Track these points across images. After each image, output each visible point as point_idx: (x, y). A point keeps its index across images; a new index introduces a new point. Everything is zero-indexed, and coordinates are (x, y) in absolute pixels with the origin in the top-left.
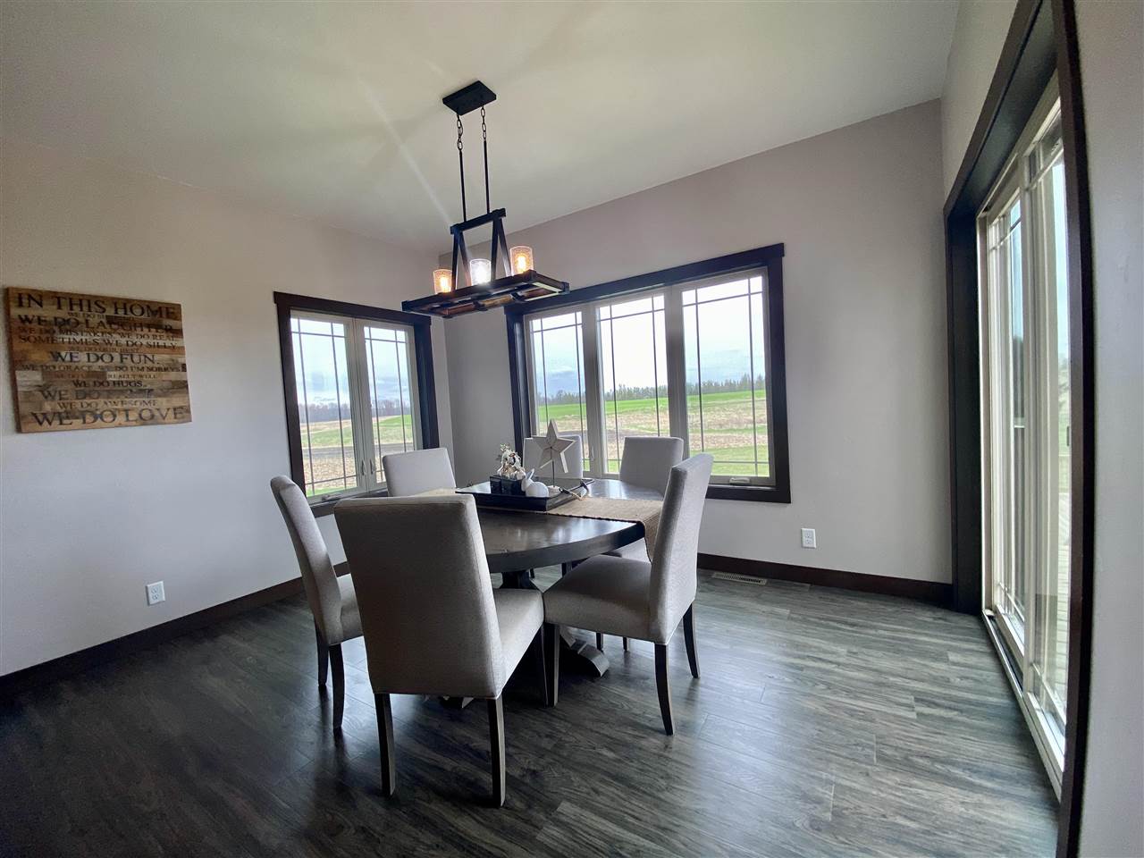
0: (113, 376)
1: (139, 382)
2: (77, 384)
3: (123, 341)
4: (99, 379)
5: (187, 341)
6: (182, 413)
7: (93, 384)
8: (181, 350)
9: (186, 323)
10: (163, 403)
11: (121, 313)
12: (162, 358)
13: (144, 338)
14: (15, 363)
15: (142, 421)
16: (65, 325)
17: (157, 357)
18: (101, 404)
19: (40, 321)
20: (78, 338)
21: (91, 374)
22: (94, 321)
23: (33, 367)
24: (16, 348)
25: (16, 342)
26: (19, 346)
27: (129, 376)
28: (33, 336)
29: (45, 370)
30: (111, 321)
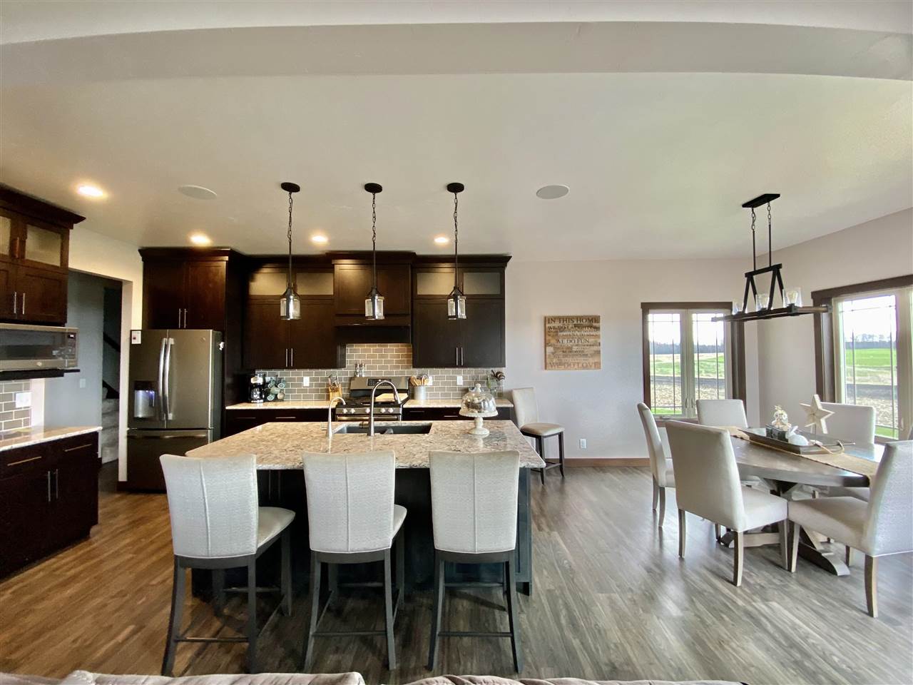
0: (575, 348)
1: (583, 351)
2: (563, 352)
3: (579, 334)
4: (570, 349)
5: (601, 333)
6: (597, 365)
7: (568, 351)
8: (598, 336)
9: (602, 324)
10: (591, 360)
11: (579, 322)
12: (592, 340)
13: (586, 332)
14: (546, 344)
15: (584, 368)
16: (562, 329)
17: (590, 340)
18: (570, 360)
19: (554, 328)
20: (565, 334)
21: (568, 348)
22: (570, 326)
23: (551, 346)
24: (547, 339)
25: (547, 336)
26: (548, 338)
27: (580, 349)
28: (552, 334)
29: (555, 348)
30: (575, 326)
